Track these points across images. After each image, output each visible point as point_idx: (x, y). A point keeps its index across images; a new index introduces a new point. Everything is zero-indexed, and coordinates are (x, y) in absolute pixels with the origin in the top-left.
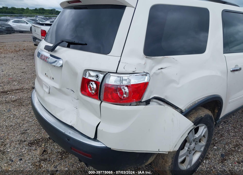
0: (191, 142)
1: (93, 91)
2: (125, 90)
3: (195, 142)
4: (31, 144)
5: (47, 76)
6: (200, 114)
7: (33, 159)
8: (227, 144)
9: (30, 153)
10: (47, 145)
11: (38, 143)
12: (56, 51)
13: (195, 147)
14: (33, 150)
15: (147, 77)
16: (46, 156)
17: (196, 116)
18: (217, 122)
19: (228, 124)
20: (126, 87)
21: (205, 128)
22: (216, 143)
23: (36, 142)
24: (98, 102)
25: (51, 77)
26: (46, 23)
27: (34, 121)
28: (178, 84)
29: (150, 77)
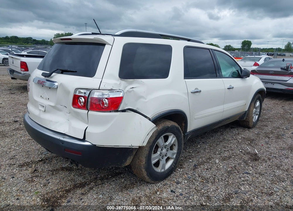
0: (163, 148)
1: (82, 104)
2: (105, 101)
3: (166, 149)
4: (21, 166)
5: (43, 98)
6: (167, 124)
7: (25, 177)
8: (201, 158)
9: (22, 172)
10: (37, 166)
11: (27, 165)
12: (52, 77)
13: (167, 154)
14: (24, 170)
15: (121, 93)
16: (37, 173)
17: (163, 125)
18: (186, 134)
19: (205, 144)
20: (107, 100)
21: (174, 137)
22: (192, 158)
23: (25, 164)
24: (86, 111)
25: (46, 98)
26: (22, 54)
27: (20, 149)
28: (146, 99)
29: (124, 93)
